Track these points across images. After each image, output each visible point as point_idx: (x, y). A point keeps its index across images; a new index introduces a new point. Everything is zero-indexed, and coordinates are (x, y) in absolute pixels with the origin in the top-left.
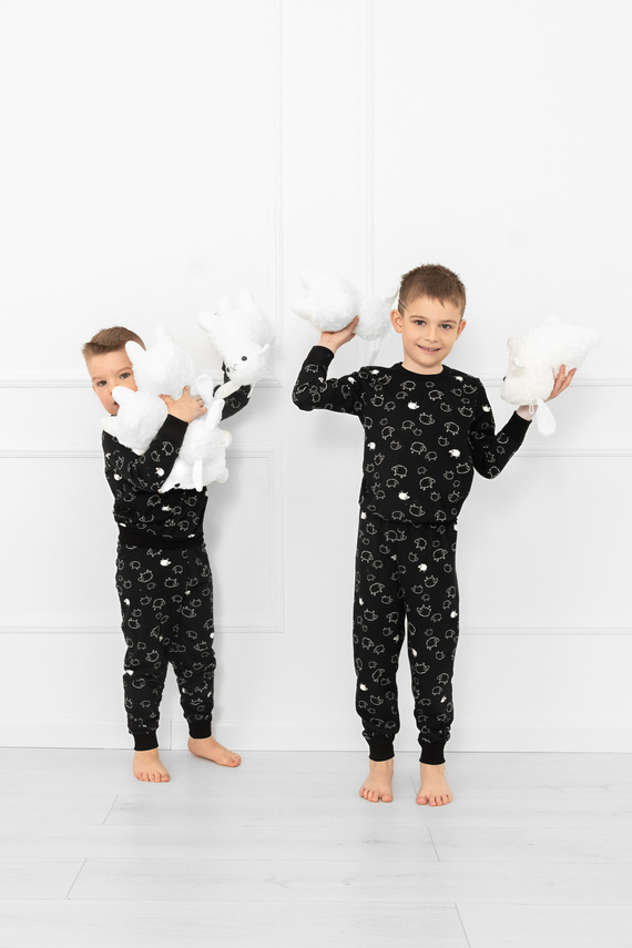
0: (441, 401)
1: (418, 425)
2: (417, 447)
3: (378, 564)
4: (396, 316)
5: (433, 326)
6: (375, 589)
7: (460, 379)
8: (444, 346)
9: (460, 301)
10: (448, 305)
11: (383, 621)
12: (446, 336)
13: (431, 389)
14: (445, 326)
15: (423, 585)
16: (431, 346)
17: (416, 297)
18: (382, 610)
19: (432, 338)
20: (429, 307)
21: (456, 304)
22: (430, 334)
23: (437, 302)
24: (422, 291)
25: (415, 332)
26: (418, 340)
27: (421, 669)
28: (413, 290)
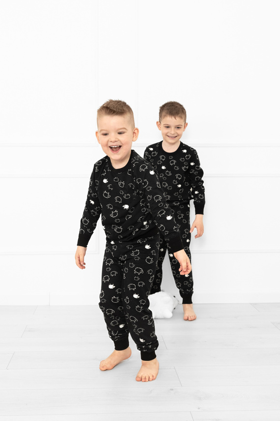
1: (165, 176)
2: (164, 184)
4: (159, 124)
5: (173, 128)
8: (178, 135)
9: (183, 116)
10: (178, 119)
12: (179, 131)
14: (178, 128)
16: (173, 136)
17: (165, 116)
19: (173, 132)
20: (170, 120)
21: (182, 118)
22: (172, 131)
23: (173, 118)
24: (167, 113)
25: (166, 131)
26: (167, 133)
27: (175, 262)
28: (164, 113)
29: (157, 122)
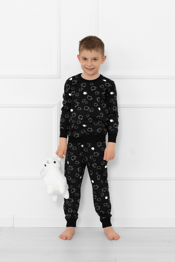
0: (95, 91)
2: (86, 108)
3: (75, 148)
4: (79, 57)
5: (89, 60)
6: (73, 158)
7: (105, 80)
8: (95, 67)
10: (93, 52)
11: (75, 171)
12: (95, 63)
13: (92, 86)
14: (95, 59)
15: (93, 156)
16: (90, 68)
18: (75, 167)
19: (89, 64)
20: (89, 54)
22: (89, 63)
23: (89, 51)
25: (85, 63)
26: (85, 65)
27: (96, 187)
29: (78, 56)
